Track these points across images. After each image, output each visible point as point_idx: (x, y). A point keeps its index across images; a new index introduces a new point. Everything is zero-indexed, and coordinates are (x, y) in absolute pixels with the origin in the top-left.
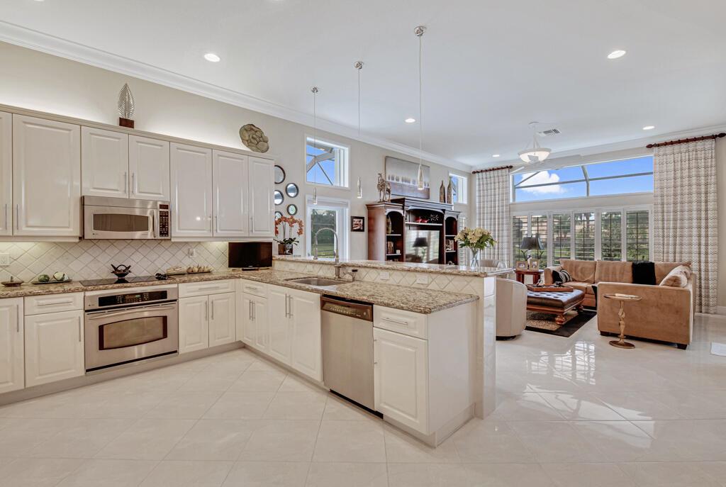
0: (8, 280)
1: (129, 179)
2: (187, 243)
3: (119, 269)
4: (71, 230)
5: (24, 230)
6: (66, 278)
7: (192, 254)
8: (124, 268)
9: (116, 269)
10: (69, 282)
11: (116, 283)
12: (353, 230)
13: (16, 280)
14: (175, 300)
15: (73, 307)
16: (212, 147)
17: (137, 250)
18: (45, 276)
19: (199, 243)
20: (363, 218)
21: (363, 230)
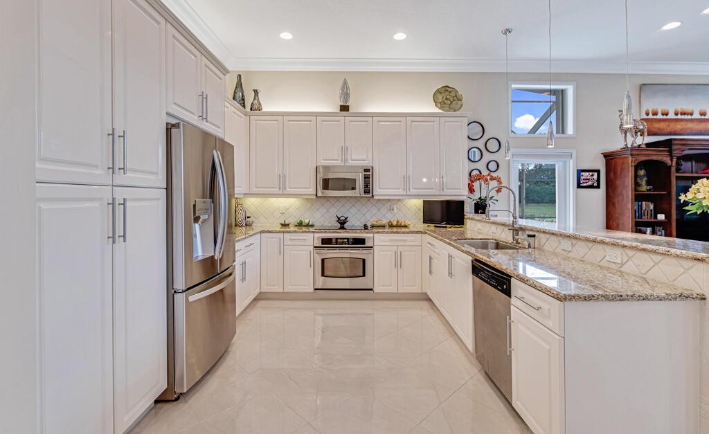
0: (283, 223)
1: (344, 150)
2: (389, 200)
3: (341, 219)
4: (311, 190)
5: (289, 190)
6: (310, 224)
7: (393, 210)
8: (344, 219)
9: (339, 219)
10: (312, 226)
11: (340, 229)
12: (579, 186)
13: (287, 223)
14: (372, 247)
15: (307, 243)
16: (405, 115)
17: (354, 206)
18: (301, 221)
19: (399, 200)
20: (598, 172)
21: (598, 187)
